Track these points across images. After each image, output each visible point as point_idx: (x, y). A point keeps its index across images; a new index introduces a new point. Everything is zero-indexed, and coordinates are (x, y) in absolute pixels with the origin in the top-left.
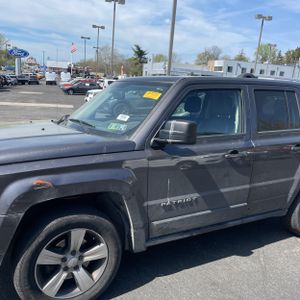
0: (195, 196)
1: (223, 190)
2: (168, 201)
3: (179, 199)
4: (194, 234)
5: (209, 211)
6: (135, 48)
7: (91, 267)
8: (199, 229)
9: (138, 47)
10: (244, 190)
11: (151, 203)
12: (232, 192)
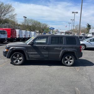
0: (36, 53)
5: (40, 56)
6: (87, 25)
7: (20, 60)
9: (88, 24)
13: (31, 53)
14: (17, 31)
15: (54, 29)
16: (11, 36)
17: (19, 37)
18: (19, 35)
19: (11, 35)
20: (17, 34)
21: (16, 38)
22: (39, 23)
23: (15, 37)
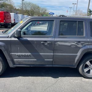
1: (41, 54)
2: (19, 54)
3: (23, 54)
4: (32, 66)
5: (36, 60)
8: (34, 65)
10: (51, 55)
11: (12, 54)
12: (44, 55)
13: (17, 54)
14: (12, 14)
15: (54, 14)
16: (4, 21)
17: (14, 22)
18: (14, 20)
19: (4, 19)
20: (12, 19)
21: (11, 23)
22: (38, 7)
23: (10, 21)
